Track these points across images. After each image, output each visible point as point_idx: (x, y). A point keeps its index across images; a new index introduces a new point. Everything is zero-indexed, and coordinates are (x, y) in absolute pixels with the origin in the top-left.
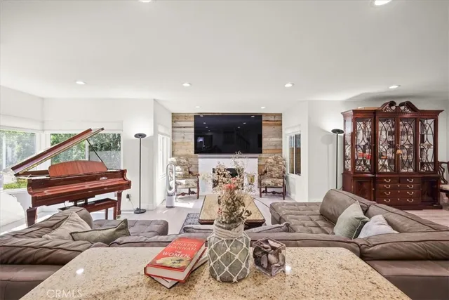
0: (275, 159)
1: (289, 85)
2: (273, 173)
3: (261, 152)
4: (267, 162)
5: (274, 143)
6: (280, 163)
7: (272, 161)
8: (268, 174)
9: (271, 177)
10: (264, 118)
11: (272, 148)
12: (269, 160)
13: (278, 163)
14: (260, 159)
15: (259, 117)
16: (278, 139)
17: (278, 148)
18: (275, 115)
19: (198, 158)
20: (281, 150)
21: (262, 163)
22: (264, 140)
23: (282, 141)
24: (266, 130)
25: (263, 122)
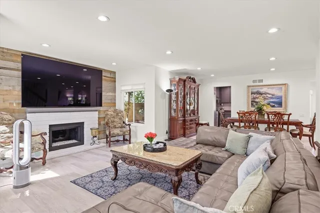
0: (114, 111)
1: (169, 52)
2: (115, 124)
3: (101, 105)
4: (107, 115)
5: (110, 98)
6: (120, 114)
7: (112, 113)
8: (111, 125)
9: (115, 127)
10: (103, 74)
11: (109, 101)
12: (109, 113)
13: (117, 114)
14: (99, 111)
15: (100, 72)
16: (113, 94)
17: (113, 102)
18: (111, 72)
19: (26, 113)
20: (115, 103)
21: (102, 116)
22: (103, 94)
23: (115, 96)
24: (105, 84)
25: (103, 78)
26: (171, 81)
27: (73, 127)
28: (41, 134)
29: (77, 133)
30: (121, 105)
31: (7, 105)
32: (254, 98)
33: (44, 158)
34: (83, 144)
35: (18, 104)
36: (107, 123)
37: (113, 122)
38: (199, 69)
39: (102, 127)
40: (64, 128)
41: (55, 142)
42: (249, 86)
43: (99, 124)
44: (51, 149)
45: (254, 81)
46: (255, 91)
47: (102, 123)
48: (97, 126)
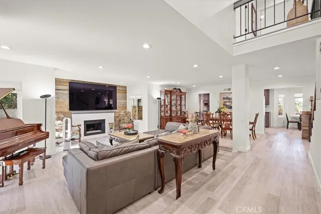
0: (125, 112)
2: (125, 120)
3: (116, 109)
4: (120, 114)
5: (123, 103)
7: (123, 114)
8: (122, 121)
9: (124, 123)
10: (117, 88)
11: (122, 106)
12: (121, 113)
13: (127, 115)
14: (115, 113)
15: (115, 87)
16: (125, 101)
17: (125, 106)
18: (123, 87)
19: (71, 114)
20: (126, 107)
21: (117, 115)
22: (117, 101)
23: (126, 102)
24: (119, 95)
25: (117, 91)
26: (161, 92)
27: (99, 122)
28: (78, 126)
29: (101, 126)
30: (129, 109)
31: (62, 110)
32: (225, 102)
33: (80, 139)
34: (105, 133)
35: (67, 109)
36: (120, 120)
37: (123, 119)
38: (178, 83)
39: (117, 123)
40: (93, 123)
41: (88, 131)
42: (221, 94)
43: (115, 120)
44: (85, 135)
45: (225, 90)
46: (225, 97)
47: (117, 120)
48: (113, 122)
